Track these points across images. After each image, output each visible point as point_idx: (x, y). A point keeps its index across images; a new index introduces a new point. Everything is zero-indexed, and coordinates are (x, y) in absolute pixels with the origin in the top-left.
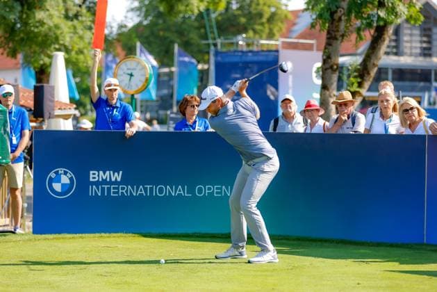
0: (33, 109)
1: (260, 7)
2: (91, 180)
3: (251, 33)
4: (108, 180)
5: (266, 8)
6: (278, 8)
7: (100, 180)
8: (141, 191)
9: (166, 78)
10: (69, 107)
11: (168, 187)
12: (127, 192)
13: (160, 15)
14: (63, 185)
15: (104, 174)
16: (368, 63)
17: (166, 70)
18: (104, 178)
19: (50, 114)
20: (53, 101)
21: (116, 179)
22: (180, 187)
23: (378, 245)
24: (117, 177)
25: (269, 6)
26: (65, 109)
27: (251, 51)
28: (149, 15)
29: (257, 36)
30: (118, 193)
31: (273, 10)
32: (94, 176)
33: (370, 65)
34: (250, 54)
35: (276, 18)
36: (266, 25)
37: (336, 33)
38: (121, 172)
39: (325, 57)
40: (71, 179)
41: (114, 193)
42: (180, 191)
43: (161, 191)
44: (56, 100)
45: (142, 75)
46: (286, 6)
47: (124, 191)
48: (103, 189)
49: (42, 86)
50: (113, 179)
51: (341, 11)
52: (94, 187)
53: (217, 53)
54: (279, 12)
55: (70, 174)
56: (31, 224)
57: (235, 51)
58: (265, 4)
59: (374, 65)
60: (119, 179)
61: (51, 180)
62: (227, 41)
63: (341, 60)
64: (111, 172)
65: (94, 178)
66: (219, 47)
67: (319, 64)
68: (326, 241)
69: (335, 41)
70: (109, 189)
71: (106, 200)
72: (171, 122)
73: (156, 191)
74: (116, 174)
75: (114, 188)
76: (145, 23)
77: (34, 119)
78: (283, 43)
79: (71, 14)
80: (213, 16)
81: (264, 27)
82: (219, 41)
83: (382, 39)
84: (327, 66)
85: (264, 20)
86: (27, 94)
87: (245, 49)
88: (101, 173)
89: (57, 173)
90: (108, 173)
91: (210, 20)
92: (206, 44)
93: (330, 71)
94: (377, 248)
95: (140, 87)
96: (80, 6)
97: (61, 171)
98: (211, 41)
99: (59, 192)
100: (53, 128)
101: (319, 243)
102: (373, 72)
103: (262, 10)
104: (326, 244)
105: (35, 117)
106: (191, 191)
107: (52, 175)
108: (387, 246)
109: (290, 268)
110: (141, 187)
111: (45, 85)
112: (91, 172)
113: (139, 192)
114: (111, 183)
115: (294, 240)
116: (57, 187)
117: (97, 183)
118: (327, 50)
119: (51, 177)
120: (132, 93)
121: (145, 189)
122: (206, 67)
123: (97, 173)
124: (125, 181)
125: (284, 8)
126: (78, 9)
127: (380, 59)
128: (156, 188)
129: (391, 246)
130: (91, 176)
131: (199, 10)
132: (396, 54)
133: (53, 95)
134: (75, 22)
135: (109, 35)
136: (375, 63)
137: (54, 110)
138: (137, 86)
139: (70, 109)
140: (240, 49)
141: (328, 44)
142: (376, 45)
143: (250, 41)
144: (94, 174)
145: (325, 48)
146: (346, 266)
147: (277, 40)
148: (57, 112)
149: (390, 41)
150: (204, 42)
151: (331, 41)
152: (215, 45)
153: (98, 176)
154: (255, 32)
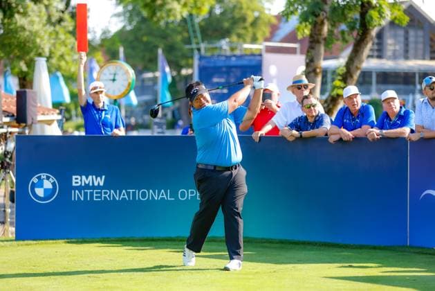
0: (15, 114)
1: (243, 11)
2: (74, 184)
3: (234, 38)
4: (91, 184)
5: (249, 13)
6: (261, 12)
7: (83, 184)
8: (124, 195)
9: (150, 83)
10: (52, 112)
11: (151, 191)
12: (109, 196)
13: (144, 20)
14: (46, 190)
15: (87, 178)
16: (351, 67)
17: (149, 75)
18: (87, 182)
19: (33, 119)
20: (36, 107)
21: (99, 183)
22: (163, 191)
23: (361, 247)
24: (100, 181)
25: (253, 11)
26: (48, 114)
27: (235, 56)
28: (133, 20)
29: (241, 40)
30: (100, 197)
31: (256, 14)
32: (76, 181)
33: (353, 68)
34: (234, 59)
35: (260, 22)
36: (250, 29)
37: (319, 37)
38: (103, 177)
39: (308, 61)
40: (54, 184)
41: (97, 197)
42: (163, 195)
43: (144, 195)
44: (39, 105)
45: (124, 80)
46: (270, 10)
47: (107, 196)
48: (86, 194)
49: (25, 92)
50: (96, 184)
51: (323, 15)
52: (77, 191)
53: (201, 58)
54: (262, 16)
55: (53, 179)
56: (14, 229)
57: (219, 56)
58: (248, 8)
59: (357, 68)
60: (102, 184)
61: (34, 185)
62: (211, 46)
63: (324, 64)
64: (94, 177)
65: (76, 183)
66: (203, 51)
67: (303, 68)
68: (309, 243)
69: (317, 45)
70: (92, 194)
71: (89, 204)
72: (156, 127)
73: (139, 195)
74: (99, 178)
75: (97, 193)
76: (129, 28)
77: (17, 125)
78: (267, 46)
79: (54, 20)
80: (197, 20)
81: (247, 31)
82: (203, 46)
83: (365, 42)
84: (310, 69)
85: (247, 24)
86: (10, 99)
87: (228, 53)
88: (84, 177)
89: (39, 178)
90: (90, 177)
91: (193, 26)
92: (189, 49)
93: (312, 74)
94: (360, 251)
95: (122, 92)
96: (63, 12)
97: (43, 176)
98: (194, 46)
99: (41, 197)
100: (39, 133)
101: (302, 246)
102: (356, 75)
103: (246, 14)
104: (309, 247)
105: (17, 122)
106: (174, 194)
107: (35, 180)
108: (370, 249)
109: (272, 270)
110: (124, 191)
111: (27, 90)
112: (74, 177)
113: (122, 197)
114: (94, 187)
115: (277, 243)
116: (40, 192)
117: (80, 188)
118: (309, 54)
119: (33, 182)
120: (115, 98)
121: (128, 194)
122: (190, 71)
123: (79, 177)
124: (107, 185)
125: (267, 12)
126: (61, 14)
127: (363, 61)
128: (139, 193)
129: (375, 248)
130: (74, 181)
131: (182, 16)
132: (380, 57)
133: (35, 101)
134: (58, 28)
135: (92, 41)
136: (358, 66)
137: (36, 115)
138: (120, 91)
139: (53, 114)
140: (223, 53)
141: (312, 48)
142: (358, 48)
143: (234, 45)
144: (76, 179)
145: (308, 52)
146: (329, 268)
147: (260, 44)
148: (40, 118)
149: (373, 44)
150: (188, 47)
151: (314, 44)
152: (199, 50)
153: (81, 180)
154: (239, 36)
